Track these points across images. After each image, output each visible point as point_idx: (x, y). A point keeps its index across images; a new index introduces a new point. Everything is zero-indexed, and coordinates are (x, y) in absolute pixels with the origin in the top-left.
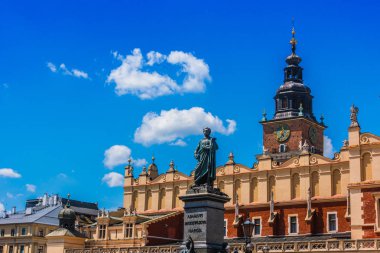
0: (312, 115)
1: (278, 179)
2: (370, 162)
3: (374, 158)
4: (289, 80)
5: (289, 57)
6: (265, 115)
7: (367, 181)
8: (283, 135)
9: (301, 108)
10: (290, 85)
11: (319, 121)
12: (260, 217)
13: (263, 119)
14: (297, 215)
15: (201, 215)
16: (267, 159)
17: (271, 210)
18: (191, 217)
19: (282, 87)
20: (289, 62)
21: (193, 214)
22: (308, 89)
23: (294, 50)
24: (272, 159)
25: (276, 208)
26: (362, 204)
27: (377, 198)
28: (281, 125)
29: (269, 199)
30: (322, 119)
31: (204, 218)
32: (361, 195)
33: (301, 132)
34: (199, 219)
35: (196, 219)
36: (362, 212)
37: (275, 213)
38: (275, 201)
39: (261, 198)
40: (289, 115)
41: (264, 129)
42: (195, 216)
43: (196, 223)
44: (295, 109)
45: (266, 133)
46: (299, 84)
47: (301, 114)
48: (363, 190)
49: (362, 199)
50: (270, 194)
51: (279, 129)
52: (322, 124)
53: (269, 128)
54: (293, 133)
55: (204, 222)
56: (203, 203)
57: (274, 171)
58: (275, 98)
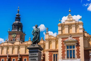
0: (22, 31)
1: (21, 47)
2: (51, 44)
3: (53, 43)
4: (17, 21)
5: (17, 14)
6: (9, 30)
7: (50, 49)
8: (14, 36)
9: (20, 29)
10: (17, 22)
11: (24, 33)
12: (15, 59)
13: (9, 31)
14: (26, 58)
15: (36, 54)
16: (18, 41)
17: (19, 57)
18: (32, 55)
19: (15, 22)
20: (17, 15)
21: (32, 54)
22: (22, 24)
23: (18, 12)
24: (20, 41)
25: (20, 56)
26: (49, 55)
27: (53, 54)
28: (14, 33)
29: (18, 53)
30: (25, 32)
31: (37, 55)
32: (49, 53)
33: (19, 35)
34: (35, 56)
35: (34, 56)
36: (49, 58)
37: (20, 57)
38: (20, 54)
39: (15, 53)
40: (16, 30)
41: (9, 34)
42: (34, 55)
43: (34, 57)
44: (18, 29)
45: (9, 35)
46: (19, 22)
47: (20, 30)
48: (49, 52)
49: (49, 54)
50: (18, 52)
51: (13, 34)
52: (25, 34)
53: (10, 33)
54: (17, 36)
55: (37, 57)
56: (37, 50)
57: (20, 45)
58: (12, 25)
